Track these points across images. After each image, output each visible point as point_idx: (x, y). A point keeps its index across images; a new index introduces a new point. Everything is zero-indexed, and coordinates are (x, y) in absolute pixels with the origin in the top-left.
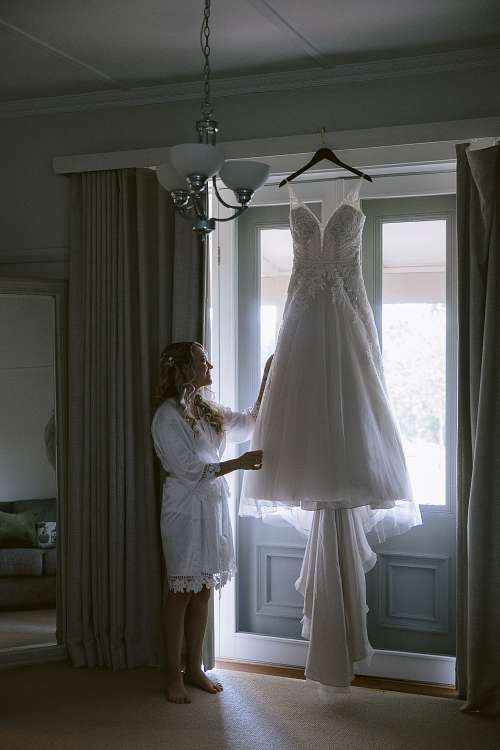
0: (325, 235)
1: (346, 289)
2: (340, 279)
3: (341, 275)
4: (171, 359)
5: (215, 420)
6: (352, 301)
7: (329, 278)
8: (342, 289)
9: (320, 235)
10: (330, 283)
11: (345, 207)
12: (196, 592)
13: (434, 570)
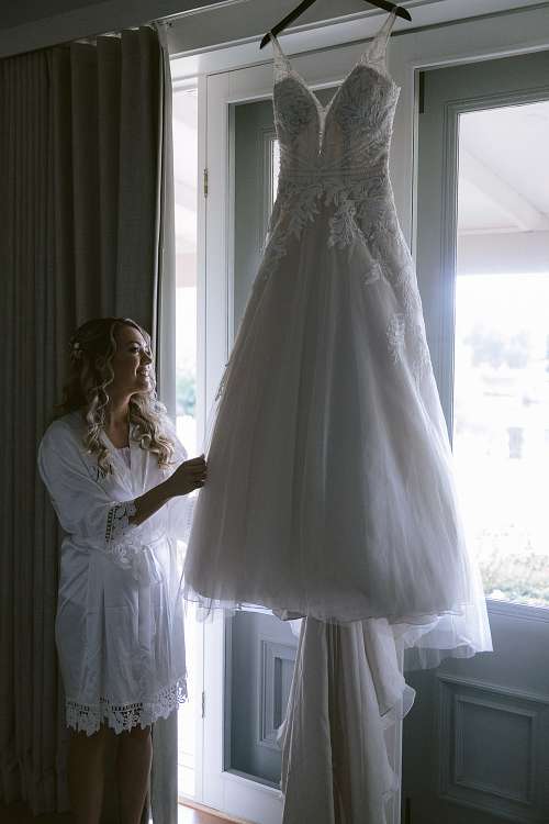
0: (327, 127)
1: (360, 222)
2: (350, 203)
3: (350, 197)
4: (76, 346)
5: (159, 447)
6: (369, 244)
7: (327, 203)
8: (352, 221)
9: (318, 126)
10: (328, 210)
11: (360, 70)
12: (89, 734)
13: (530, 719)
